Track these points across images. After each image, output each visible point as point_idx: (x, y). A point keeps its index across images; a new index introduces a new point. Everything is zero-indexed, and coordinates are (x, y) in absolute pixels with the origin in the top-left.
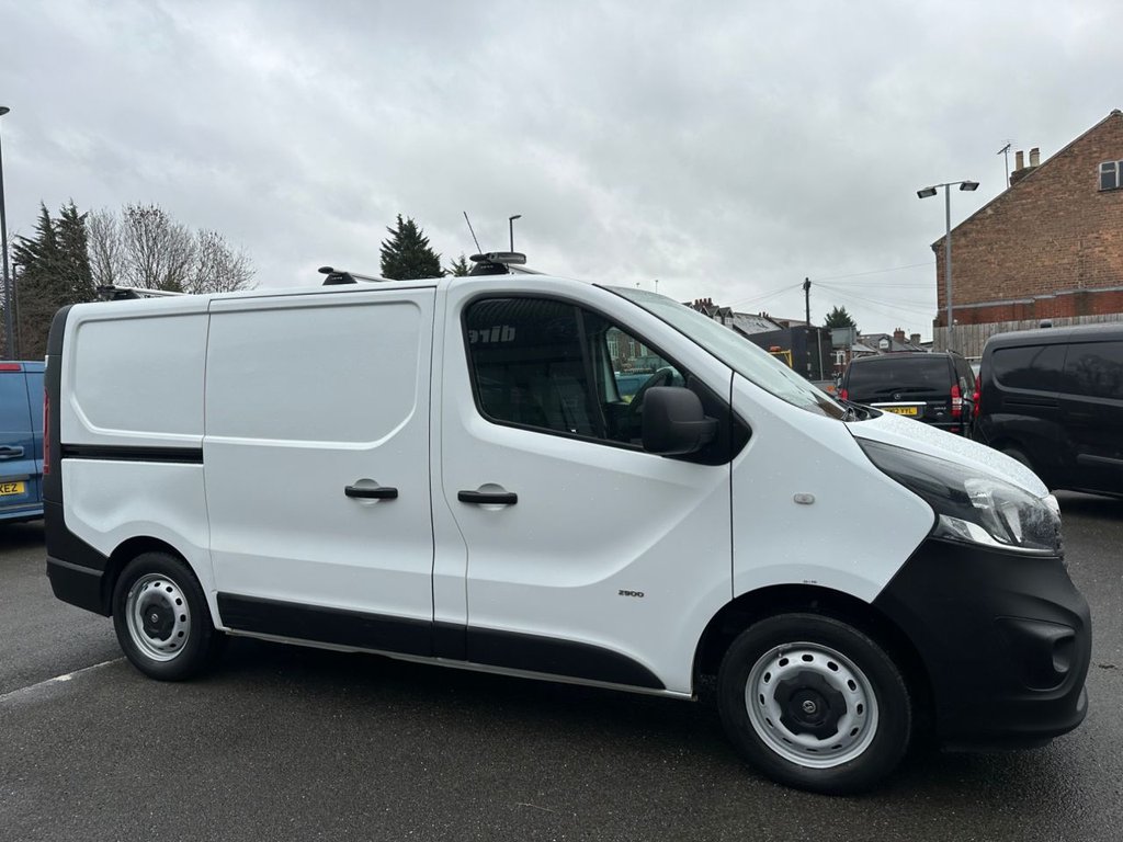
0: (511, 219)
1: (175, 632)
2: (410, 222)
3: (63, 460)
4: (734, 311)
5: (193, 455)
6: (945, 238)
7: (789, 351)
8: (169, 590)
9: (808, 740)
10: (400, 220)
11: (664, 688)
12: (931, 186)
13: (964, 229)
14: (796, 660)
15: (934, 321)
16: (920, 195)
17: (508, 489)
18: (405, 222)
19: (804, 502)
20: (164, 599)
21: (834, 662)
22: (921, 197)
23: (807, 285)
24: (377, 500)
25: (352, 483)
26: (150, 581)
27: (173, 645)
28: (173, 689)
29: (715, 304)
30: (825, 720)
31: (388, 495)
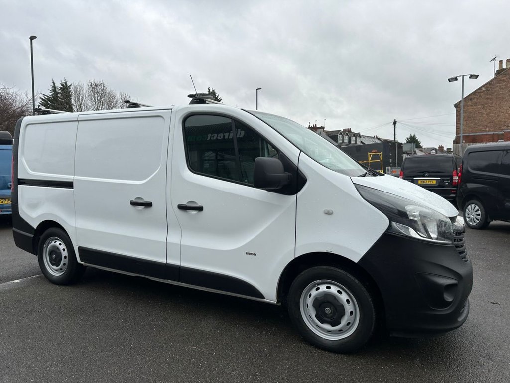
0: (257, 90)
1: (62, 263)
2: (213, 91)
3: (19, 185)
4: (361, 134)
5: (69, 185)
6: (461, 101)
7: (381, 153)
8: (60, 244)
9: (327, 327)
10: (209, 90)
11: (264, 298)
12: (455, 76)
13: (470, 97)
14: (323, 288)
15: (454, 141)
16: (449, 80)
17: (199, 204)
18: (211, 91)
19: (328, 213)
20: (58, 248)
21: (341, 290)
22: (450, 81)
23: (395, 123)
24: (144, 207)
25: (133, 199)
26: (53, 240)
27: (61, 269)
28: (59, 288)
29: (352, 131)
30: (335, 317)
31: (148, 205)
